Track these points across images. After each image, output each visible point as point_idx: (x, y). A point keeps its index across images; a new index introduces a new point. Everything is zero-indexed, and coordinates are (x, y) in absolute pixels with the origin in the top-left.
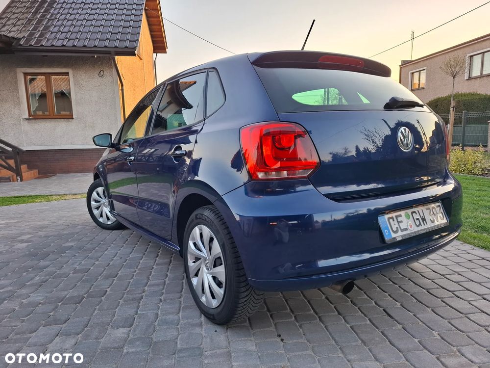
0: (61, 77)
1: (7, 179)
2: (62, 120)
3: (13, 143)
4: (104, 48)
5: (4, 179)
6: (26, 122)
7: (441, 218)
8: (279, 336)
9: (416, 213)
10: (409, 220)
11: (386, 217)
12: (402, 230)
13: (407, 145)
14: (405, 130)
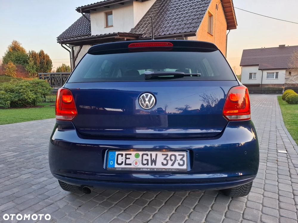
7: (179, 164)
8: (80, 206)
9: (147, 155)
10: (138, 159)
11: (117, 153)
12: (126, 164)
13: (147, 106)
14: (147, 96)
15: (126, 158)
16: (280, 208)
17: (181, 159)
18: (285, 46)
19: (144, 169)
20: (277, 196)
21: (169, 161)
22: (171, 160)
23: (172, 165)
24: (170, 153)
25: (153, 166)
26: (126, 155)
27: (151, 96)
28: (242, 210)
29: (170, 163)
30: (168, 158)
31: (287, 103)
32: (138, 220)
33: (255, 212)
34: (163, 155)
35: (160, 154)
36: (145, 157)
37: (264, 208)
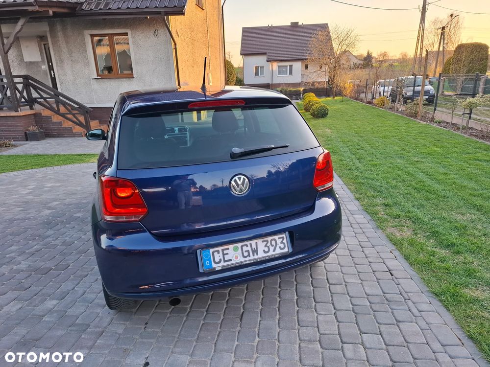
0: (123, 37)
1: (79, 134)
2: (124, 79)
3: (80, 101)
4: (165, 8)
5: (77, 134)
6: (95, 81)
7: (281, 248)
8: (146, 324)
9: (247, 246)
10: (237, 252)
11: (211, 250)
12: (225, 261)
13: (241, 191)
14: (240, 179)
15: (224, 255)
16: (355, 264)
17: (282, 242)
18: (299, 24)
19: (247, 262)
20: (347, 253)
21: (271, 247)
22: (272, 246)
23: (274, 250)
24: (269, 239)
25: (256, 257)
26: (223, 250)
27: (244, 178)
28: (324, 276)
29: (272, 248)
30: (269, 244)
31: (312, 116)
32: (230, 317)
33: (336, 274)
34: (263, 242)
35: (259, 241)
36: (245, 248)
37: (343, 268)
